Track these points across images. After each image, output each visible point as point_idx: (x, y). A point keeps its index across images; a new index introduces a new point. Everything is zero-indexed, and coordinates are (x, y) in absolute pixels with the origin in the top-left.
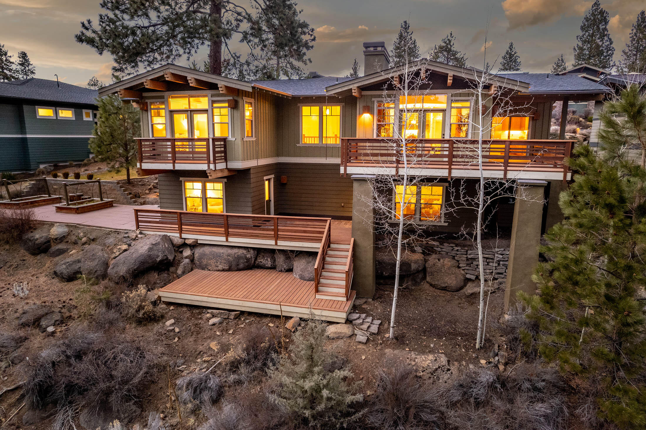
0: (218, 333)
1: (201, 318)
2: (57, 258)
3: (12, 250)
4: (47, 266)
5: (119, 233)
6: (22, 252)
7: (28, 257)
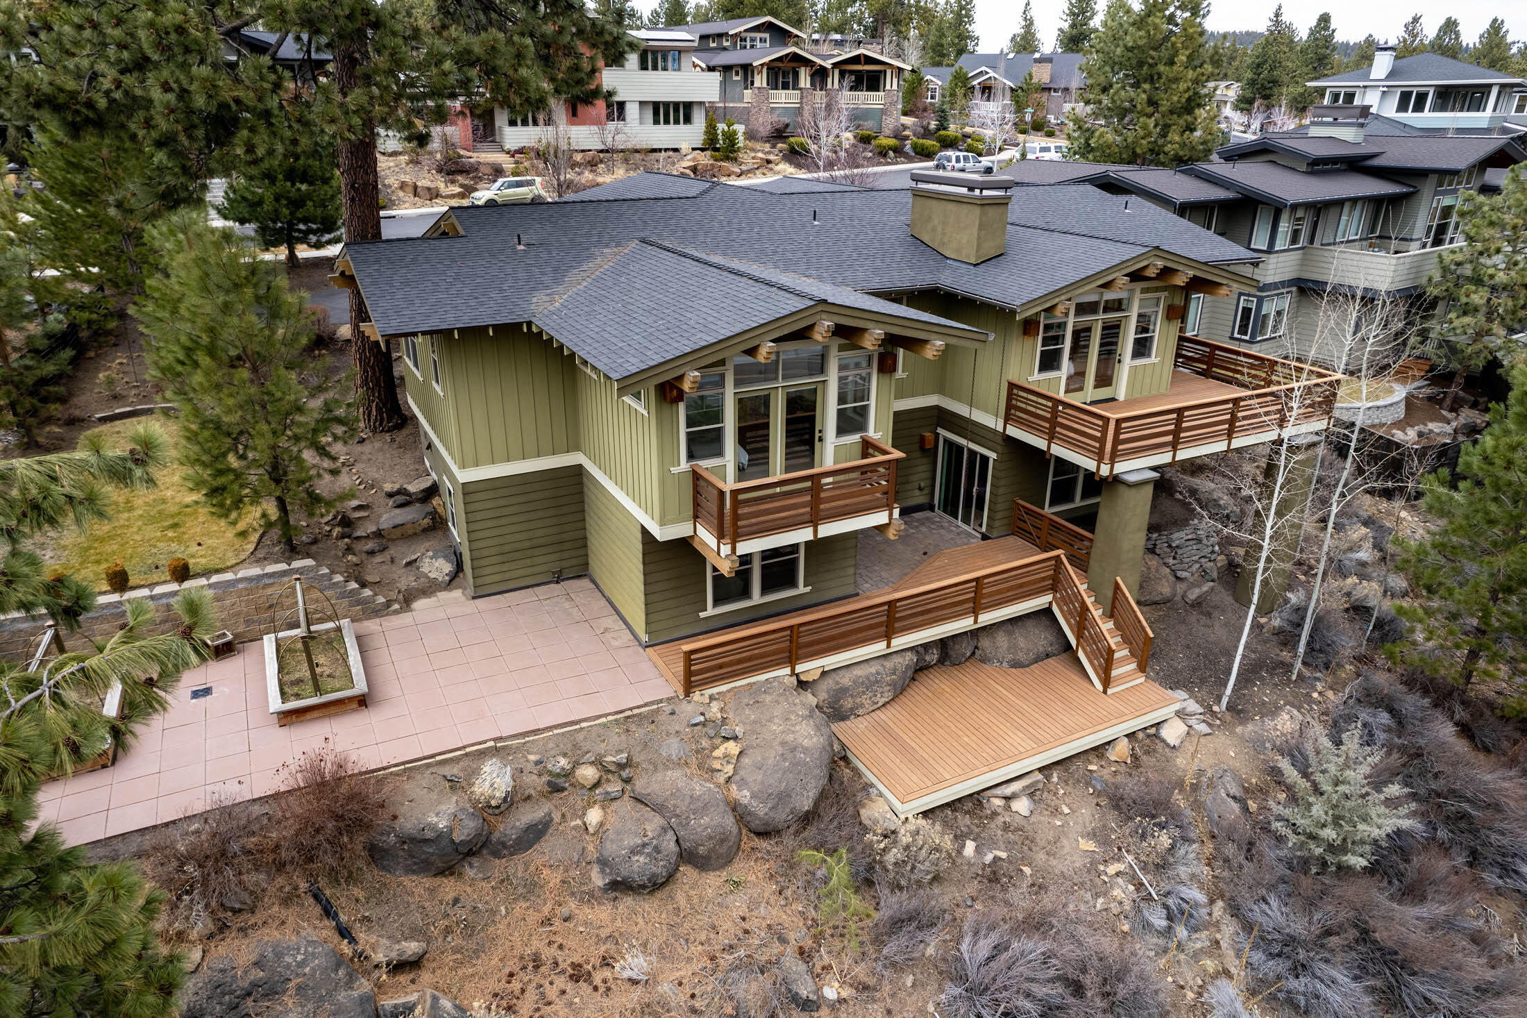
0: (1059, 823)
1: (995, 814)
2: (550, 849)
3: (377, 894)
4: (553, 878)
5: (651, 718)
6: (417, 886)
7: (449, 888)
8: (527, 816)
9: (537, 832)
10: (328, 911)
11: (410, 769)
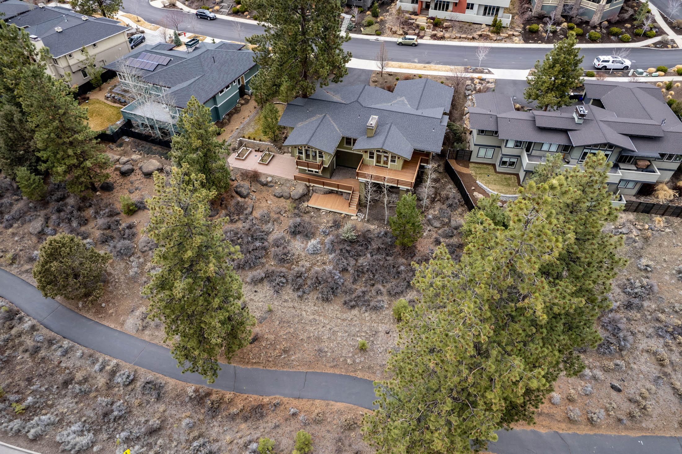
0: (325, 217)
1: (320, 212)
2: (272, 188)
3: (256, 184)
4: (270, 191)
5: (289, 181)
6: (259, 185)
7: (262, 187)
8: (271, 184)
9: (272, 186)
10: (251, 183)
11: (264, 174)
